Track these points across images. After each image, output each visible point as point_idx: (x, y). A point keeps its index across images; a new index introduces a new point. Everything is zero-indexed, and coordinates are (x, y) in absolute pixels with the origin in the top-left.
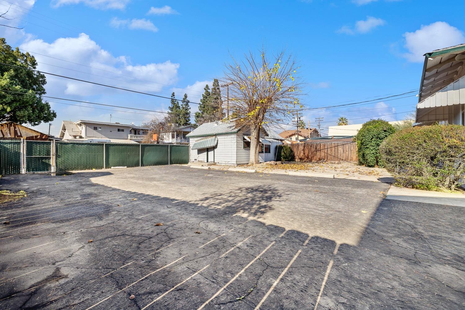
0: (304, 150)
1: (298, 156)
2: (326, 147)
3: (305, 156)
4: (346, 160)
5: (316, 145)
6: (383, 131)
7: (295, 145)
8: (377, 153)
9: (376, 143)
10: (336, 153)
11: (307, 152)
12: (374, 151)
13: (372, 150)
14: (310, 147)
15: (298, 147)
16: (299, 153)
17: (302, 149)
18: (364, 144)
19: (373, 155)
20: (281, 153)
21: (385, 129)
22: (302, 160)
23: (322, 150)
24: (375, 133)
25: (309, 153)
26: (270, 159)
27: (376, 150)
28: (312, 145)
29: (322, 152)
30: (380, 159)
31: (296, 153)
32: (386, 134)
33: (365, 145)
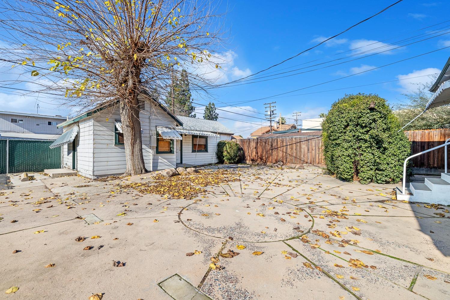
0: (257, 149)
1: (250, 156)
2: (285, 144)
3: (258, 157)
4: (312, 163)
5: (272, 141)
6: (369, 111)
7: (245, 141)
8: (356, 155)
9: (354, 136)
10: (298, 153)
11: (260, 150)
12: (350, 151)
13: (346, 149)
14: (264, 144)
15: (249, 144)
16: (250, 153)
17: (255, 146)
18: (332, 138)
19: (348, 158)
20: (222, 152)
21: (372, 106)
22: (254, 162)
23: (279, 149)
24: (352, 115)
25: (263, 152)
26: (208, 160)
27: (355, 149)
28: (266, 141)
29: (280, 150)
30: (362, 167)
31: (247, 152)
32: (375, 117)
33: (334, 140)
